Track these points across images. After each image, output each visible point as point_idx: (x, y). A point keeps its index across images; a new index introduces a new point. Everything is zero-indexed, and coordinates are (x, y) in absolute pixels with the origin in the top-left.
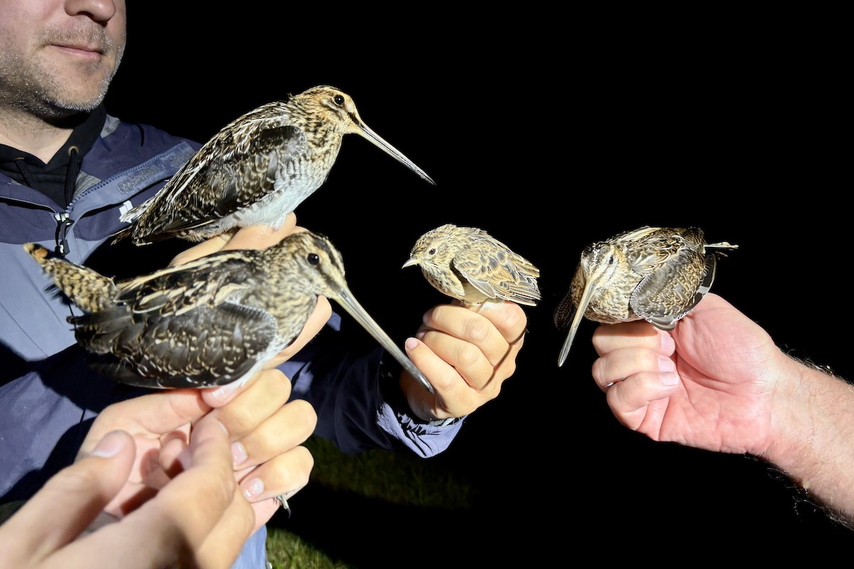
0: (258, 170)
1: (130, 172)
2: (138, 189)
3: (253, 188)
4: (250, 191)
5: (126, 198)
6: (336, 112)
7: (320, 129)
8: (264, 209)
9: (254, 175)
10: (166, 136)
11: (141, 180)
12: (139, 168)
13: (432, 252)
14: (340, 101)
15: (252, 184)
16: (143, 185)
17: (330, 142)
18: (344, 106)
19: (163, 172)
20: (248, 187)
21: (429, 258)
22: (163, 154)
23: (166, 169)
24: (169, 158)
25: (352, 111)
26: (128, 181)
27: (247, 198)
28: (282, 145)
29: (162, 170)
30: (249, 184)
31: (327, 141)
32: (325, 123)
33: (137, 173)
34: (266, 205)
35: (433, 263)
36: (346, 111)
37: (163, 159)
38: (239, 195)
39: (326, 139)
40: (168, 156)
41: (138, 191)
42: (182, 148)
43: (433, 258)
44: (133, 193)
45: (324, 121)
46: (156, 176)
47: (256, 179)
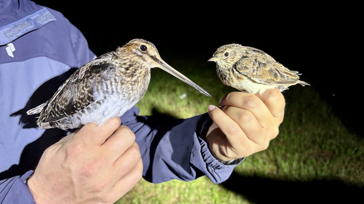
0: (85, 88)
1: (11, 25)
2: (17, 36)
3: (82, 99)
4: (80, 101)
5: (9, 42)
6: (141, 56)
7: (131, 68)
8: (92, 114)
9: (82, 91)
10: (33, 4)
11: (19, 31)
12: (16, 23)
13: (226, 55)
14: (144, 48)
15: (81, 97)
16: (20, 34)
17: (138, 75)
18: (147, 52)
19: (32, 26)
20: (79, 99)
21: (224, 58)
22: (32, 15)
23: (34, 24)
24: (36, 18)
25: (153, 55)
26: (11, 31)
27: (79, 105)
28: (100, 74)
29: (32, 25)
30: (80, 97)
31: (135, 75)
32: (135, 64)
33: (16, 26)
34: (93, 111)
35: (226, 62)
36: (148, 55)
37: (32, 18)
38: (75, 103)
39: (135, 74)
40: (35, 17)
41: (17, 38)
42: (44, 12)
43: (226, 59)
44: (14, 38)
45: (134, 63)
46: (28, 28)
47: (83, 93)
